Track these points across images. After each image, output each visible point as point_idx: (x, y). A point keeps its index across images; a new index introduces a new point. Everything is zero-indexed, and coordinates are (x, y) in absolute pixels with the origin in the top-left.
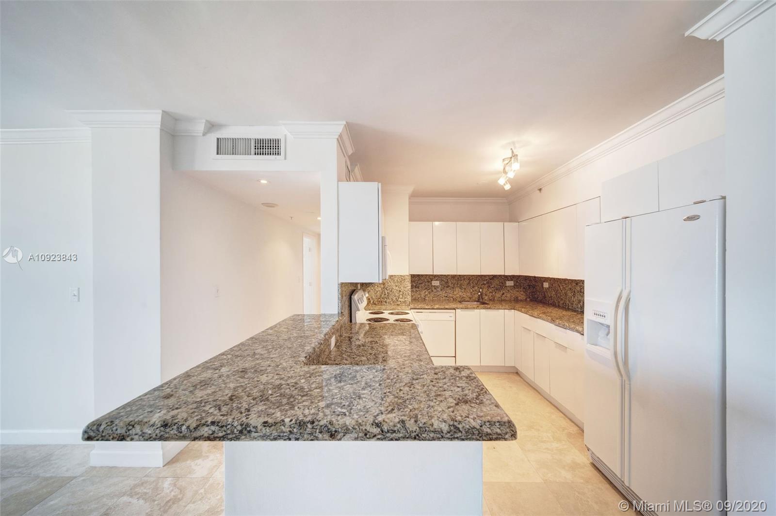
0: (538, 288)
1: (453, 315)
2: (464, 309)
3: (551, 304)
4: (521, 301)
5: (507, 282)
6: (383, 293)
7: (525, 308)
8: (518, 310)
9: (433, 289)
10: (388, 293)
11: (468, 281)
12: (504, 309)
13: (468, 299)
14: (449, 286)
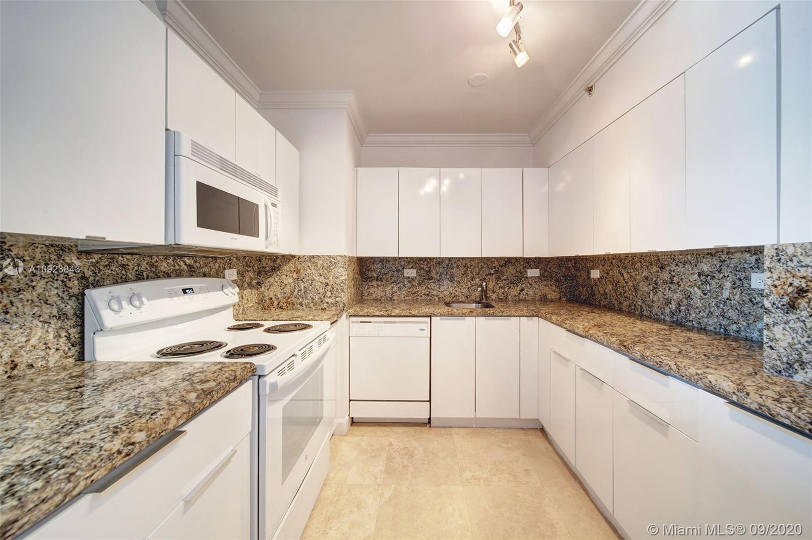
0: (581, 280)
1: (426, 327)
2: (444, 315)
3: (604, 306)
4: (552, 301)
5: (529, 271)
6: (297, 287)
7: (557, 314)
8: (546, 319)
9: (406, 283)
10: (305, 287)
11: (463, 270)
12: (520, 316)
13: (464, 299)
14: (432, 278)
